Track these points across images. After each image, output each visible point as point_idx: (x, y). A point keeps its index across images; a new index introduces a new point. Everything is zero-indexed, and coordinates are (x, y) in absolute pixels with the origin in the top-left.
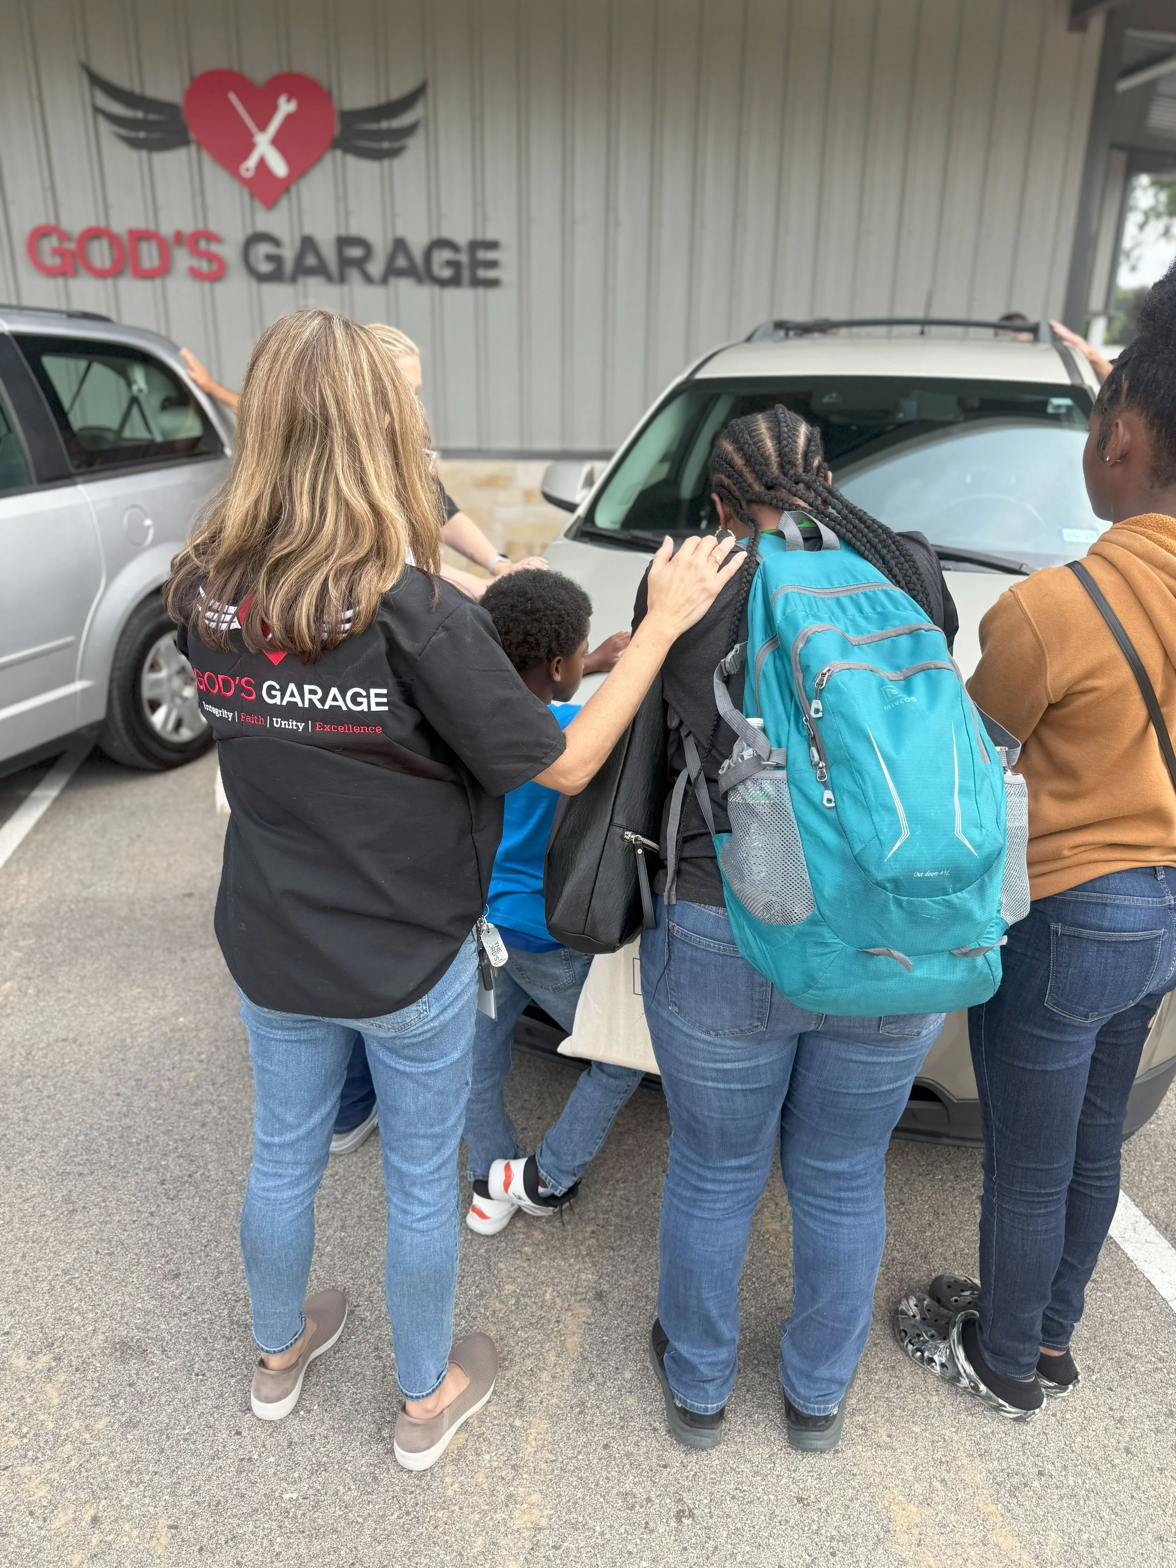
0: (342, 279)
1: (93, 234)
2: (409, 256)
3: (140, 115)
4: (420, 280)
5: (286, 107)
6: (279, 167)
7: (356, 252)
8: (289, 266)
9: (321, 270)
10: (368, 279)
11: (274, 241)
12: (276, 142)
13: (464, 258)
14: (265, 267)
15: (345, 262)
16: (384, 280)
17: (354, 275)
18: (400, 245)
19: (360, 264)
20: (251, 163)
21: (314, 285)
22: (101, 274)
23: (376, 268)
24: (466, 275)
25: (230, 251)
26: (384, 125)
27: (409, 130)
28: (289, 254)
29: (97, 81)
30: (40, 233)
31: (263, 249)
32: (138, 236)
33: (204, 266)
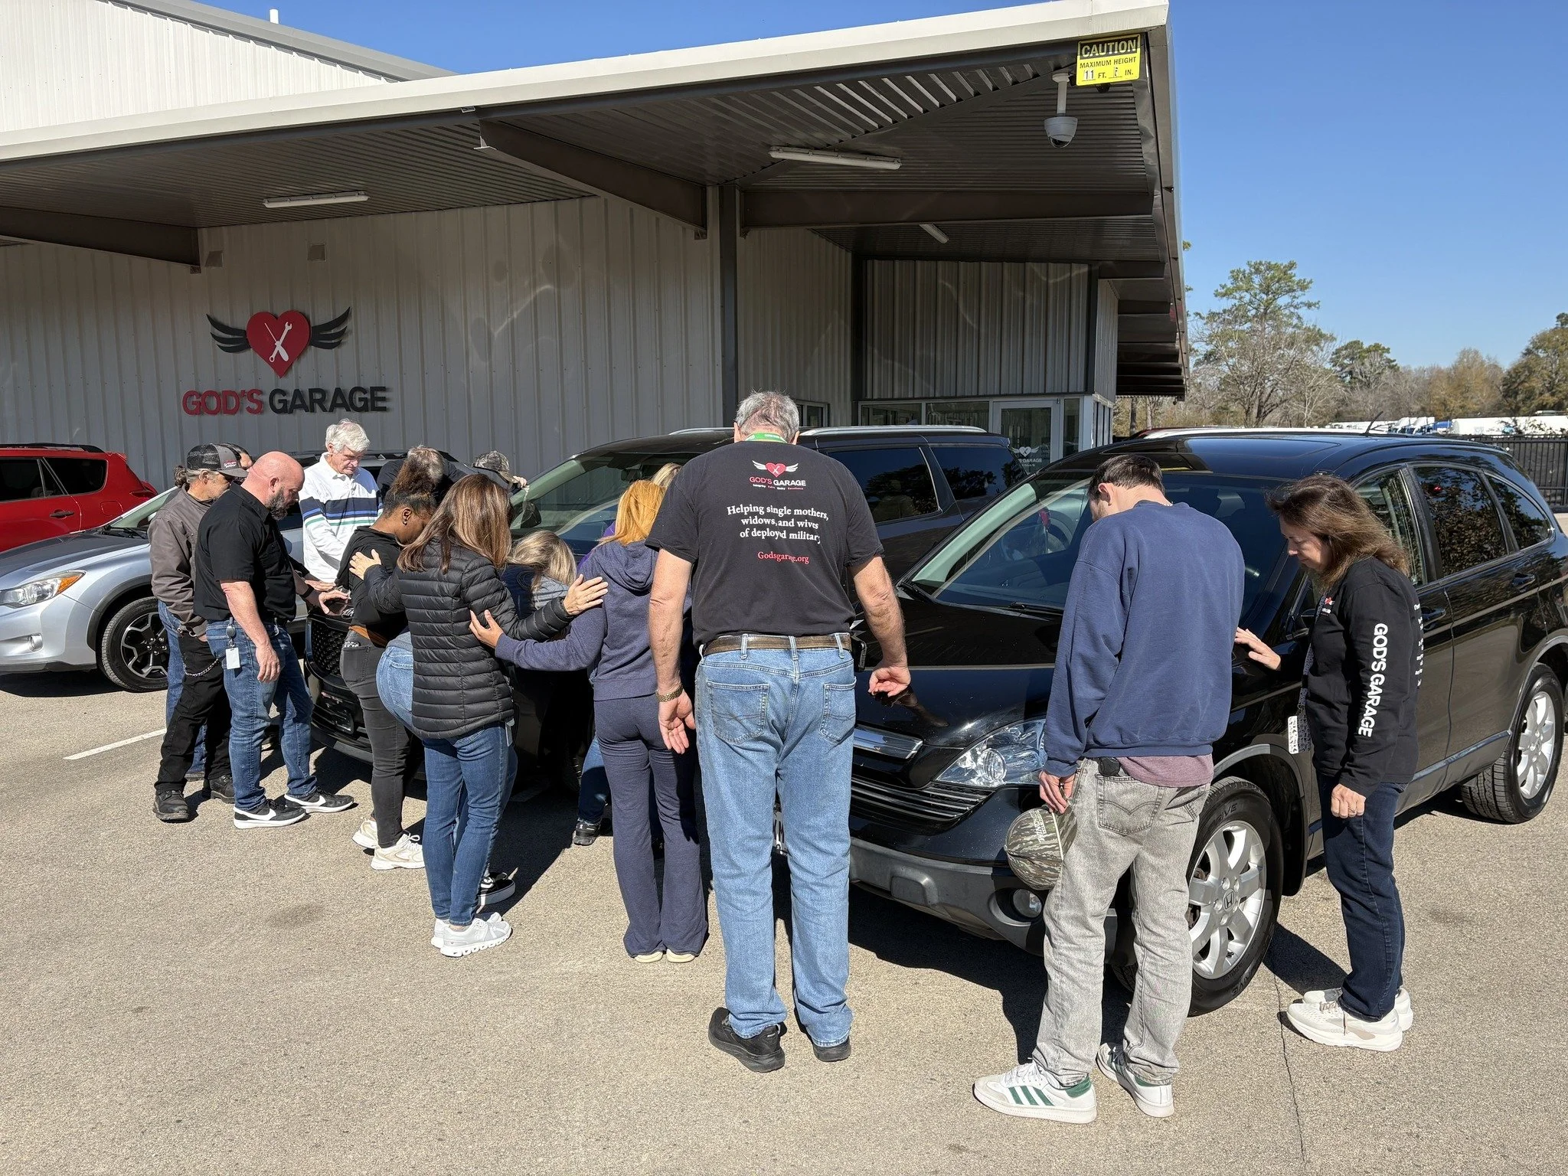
0: (313, 410)
1: (211, 393)
2: (343, 398)
3: (230, 336)
4: (348, 410)
5: (288, 328)
6: (285, 357)
7: (318, 396)
8: (289, 406)
9: (303, 406)
10: (324, 410)
11: (284, 393)
12: (283, 345)
13: (368, 396)
14: (279, 406)
15: (313, 401)
16: (331, 410)
17: (317, 407)
18: (338, 391)
19: (321, 402)
20: (273, 356)
21: (301, 414)
22: (214, 413)
23: (328, 405)
24: (369, 404)
25: (266, 398)
26: (332, 331)
27: (342, 333)
28: (290, 398)
29: (215, 323)
30: (190, 394)
31: (278, 397)
32: (227, 394)
33: (254, 406)
